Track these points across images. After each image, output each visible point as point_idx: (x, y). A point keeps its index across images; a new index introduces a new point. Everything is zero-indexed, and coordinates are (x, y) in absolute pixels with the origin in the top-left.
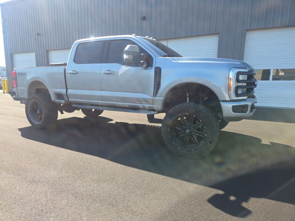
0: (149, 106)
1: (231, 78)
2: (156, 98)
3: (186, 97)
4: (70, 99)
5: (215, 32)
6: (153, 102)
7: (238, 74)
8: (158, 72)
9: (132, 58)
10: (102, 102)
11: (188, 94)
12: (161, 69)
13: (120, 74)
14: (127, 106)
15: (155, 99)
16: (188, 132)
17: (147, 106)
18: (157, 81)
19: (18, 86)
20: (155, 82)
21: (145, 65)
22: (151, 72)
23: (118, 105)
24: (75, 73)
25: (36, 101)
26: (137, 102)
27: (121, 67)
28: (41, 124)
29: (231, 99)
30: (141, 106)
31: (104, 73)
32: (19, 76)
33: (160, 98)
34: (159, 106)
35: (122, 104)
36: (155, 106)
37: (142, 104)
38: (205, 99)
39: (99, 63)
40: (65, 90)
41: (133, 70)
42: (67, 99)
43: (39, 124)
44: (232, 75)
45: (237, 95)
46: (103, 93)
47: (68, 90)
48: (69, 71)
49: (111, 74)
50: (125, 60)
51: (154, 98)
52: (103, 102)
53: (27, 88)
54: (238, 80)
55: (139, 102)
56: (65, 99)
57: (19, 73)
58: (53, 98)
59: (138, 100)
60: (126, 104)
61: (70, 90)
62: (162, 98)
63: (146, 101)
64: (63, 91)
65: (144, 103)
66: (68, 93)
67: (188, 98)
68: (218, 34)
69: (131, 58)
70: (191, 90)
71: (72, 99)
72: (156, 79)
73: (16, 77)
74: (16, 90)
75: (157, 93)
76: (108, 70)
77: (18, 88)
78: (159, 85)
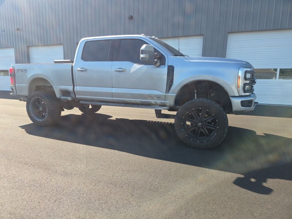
0: (161, 102)
1: (240, 76)
2: (169, 94)
3: (194, 93)
4: (77, 96)
5: (200, 33)
6: (165, 98)
7: (246, 72)
8: (171, 70)
9: (148, 57)
10: (112, 98)
11: (195, 91)
12: (174, 67)
13: (133, 71)
14: (139, 102)
15: (167, 95)
16: (200, 126)
17: (159, 102)
18: (169, 78)
19: (16, 83)
20: (168, 79)
21: (158, 64)
22: (164, 70)
23: (129, 101)
24: (84, 71)
25: (39, 98)
26: (149, 98)
27: (133, 65)
28: (45, 121)
29: (240, 95)
30: (153, 101)
31: (115, 71)
32: (18, 72)
33: (172, 95)
34: (171, 102)
35: (134, 100)
36: (167, 102)
37: (154, 100)
38: (212, 95)
39: (110, 60)
40: (72, 87)
41: (146, 68)
42: (74, 96)
43: (42, 121)
44: (241, 73)
45: (245, 91)
46: (114, 90)
47: (75, 87)
48: (77, 69)
49: (123, 72)
50: (141, 58)
51: (166, 94)
52: (113, 98)
53: (28, 85)
54: (245, 79)
55: (151, 99)
56: (72, 96)
57: (18, 70)
58: (58, 95)
59: (151, 96)
60: (138, 100)
61: (78, 87)
62: (175, 94)
63: (158, 97)
64: (70, 88)
65: (156, 99)
66: (75, 90)
67: (196, 95)
68: (202, 35)
69: (146, 57)
70: (200, 87)
71: (79, 95)
72: (169, 77)
73: (14, 74)
74: (14, 87)
75: (169, 90)
76: (119, 67)
77: (16, 85)
78: (172, 82)
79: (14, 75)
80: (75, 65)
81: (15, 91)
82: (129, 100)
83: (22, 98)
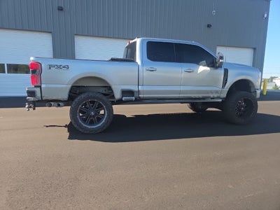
2: (224, 89)
4: (140, 96)
6: (221, 92)
8: (226, 71)
12: (228, 70)
13: (199, 72)
17: (216, 96)
22: (221, 72)
24: (153, 70)
30: (212, 96)
31: (185, 71)
34: (224, 95)
36: (222, 95)
37: (213, 94)
40: (137, 86)
42: (137, 96)
47: (140, 87)
49: (191, 72)
51: (222, 89)
52: (180, 95)
56: (135, 95)
58: (118, 95)
59: (211, 92)
63: (217, 92)
65: (215, 93)
66: (140, 89)
71: (145, 95)
72: (225, 77)
74: (39, 89)
75: (225, 86)
76: (189, 68)
77: (43, 86)
78: (226, 80)
79: (40, 72)
80: (142, 64)
81: (38, 94)
82: (194, 96)
83: (52, 103)
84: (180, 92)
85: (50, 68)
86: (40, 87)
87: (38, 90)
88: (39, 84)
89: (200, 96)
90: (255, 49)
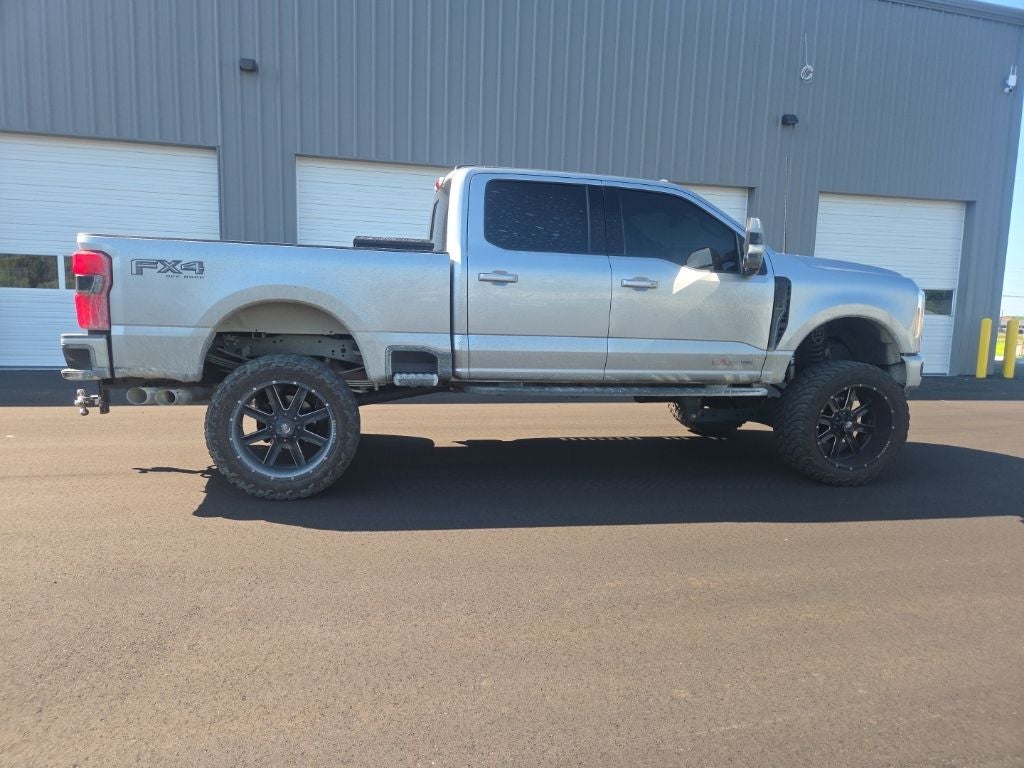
0: (750, 376)
2: (775, 353)
4: (460, 370)
6: (765, 362)
10: (602, 371)
12: (789, 282)
13: (678, 290)
14: (687, 379)
15: (771, 356)
17: (744, 375)
18: (780, 311)
20: (775, 312)
24: (505, 281)
26: (721, 366)
30: (729, 375)
31: (625, 286)
33: (785, 354)
34: (776, 374)
35: (673, 375)
36: (769, 373)
37: (734, 370)
40: (447, 336)
42: (449, 370)
46: (615, 347)
49: (649, 290)
51: (769, 353)
52: (607, 371)
55: (725, 367)
56: (441, 369)
58: (377, 368)
59: (726, 362)
61: (471, 337)
62: (790, 354)
63: (747, 362)
64: (438, 343)
65: (741, 367)
66: (458, 348)
71: (474, 367)
72: (780, 307)
73: (108, 279)
74: (102, 341)
75: (778, 341)
76: (638, 276)
77: (117, 331)
78: (785, 320)
79: (108, 284)
80: (466, 259)
81: (100, 359)
82: (660, 375)
83: (148, 391)
84: (606, 361)
85: (140, 272)
86: (107, 334)
87: (98, 345)
88: (102, 325)
89: (685, 374)
90: (969, 205)
